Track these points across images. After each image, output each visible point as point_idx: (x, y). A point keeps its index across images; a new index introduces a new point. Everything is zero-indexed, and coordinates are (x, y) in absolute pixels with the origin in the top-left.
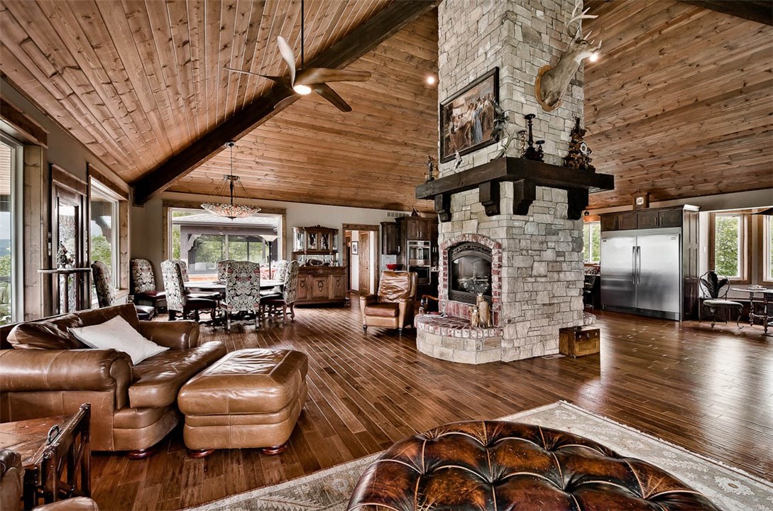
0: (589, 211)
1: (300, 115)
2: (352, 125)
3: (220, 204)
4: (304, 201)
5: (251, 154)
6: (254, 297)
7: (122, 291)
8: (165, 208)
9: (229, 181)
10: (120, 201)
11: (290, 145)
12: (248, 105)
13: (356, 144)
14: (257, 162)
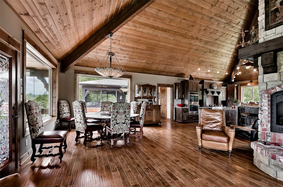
0: (253, 80)
1: (148, 19)
2: (173, 26)
3: (106, 68)
4: (140, 72)
5: (119, 44)
6: (127, 124)
7: (54, 118)
8: (76, 74)
9: (109, 56)
10: (53, 69)
11: (139, 38)
12: (122, 10)
13: (172, 38)
14: (121, 49)
